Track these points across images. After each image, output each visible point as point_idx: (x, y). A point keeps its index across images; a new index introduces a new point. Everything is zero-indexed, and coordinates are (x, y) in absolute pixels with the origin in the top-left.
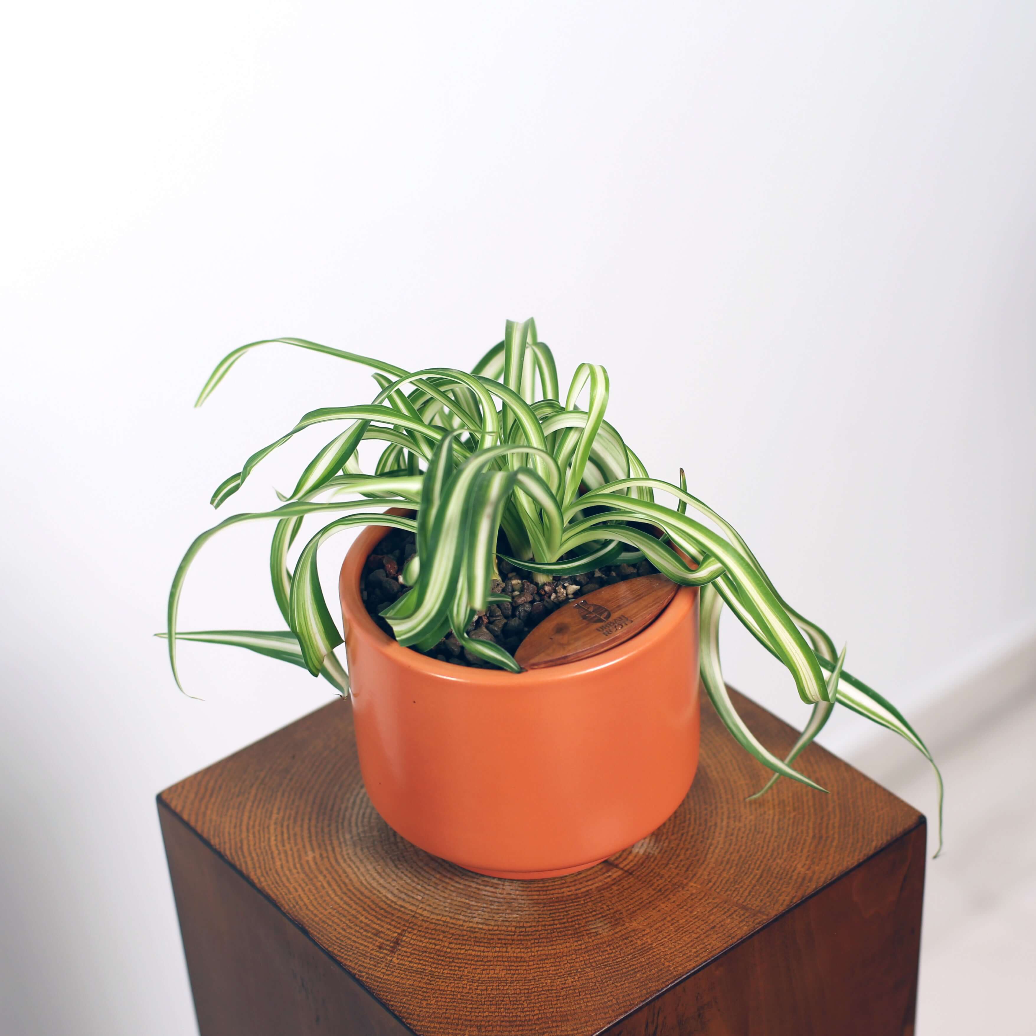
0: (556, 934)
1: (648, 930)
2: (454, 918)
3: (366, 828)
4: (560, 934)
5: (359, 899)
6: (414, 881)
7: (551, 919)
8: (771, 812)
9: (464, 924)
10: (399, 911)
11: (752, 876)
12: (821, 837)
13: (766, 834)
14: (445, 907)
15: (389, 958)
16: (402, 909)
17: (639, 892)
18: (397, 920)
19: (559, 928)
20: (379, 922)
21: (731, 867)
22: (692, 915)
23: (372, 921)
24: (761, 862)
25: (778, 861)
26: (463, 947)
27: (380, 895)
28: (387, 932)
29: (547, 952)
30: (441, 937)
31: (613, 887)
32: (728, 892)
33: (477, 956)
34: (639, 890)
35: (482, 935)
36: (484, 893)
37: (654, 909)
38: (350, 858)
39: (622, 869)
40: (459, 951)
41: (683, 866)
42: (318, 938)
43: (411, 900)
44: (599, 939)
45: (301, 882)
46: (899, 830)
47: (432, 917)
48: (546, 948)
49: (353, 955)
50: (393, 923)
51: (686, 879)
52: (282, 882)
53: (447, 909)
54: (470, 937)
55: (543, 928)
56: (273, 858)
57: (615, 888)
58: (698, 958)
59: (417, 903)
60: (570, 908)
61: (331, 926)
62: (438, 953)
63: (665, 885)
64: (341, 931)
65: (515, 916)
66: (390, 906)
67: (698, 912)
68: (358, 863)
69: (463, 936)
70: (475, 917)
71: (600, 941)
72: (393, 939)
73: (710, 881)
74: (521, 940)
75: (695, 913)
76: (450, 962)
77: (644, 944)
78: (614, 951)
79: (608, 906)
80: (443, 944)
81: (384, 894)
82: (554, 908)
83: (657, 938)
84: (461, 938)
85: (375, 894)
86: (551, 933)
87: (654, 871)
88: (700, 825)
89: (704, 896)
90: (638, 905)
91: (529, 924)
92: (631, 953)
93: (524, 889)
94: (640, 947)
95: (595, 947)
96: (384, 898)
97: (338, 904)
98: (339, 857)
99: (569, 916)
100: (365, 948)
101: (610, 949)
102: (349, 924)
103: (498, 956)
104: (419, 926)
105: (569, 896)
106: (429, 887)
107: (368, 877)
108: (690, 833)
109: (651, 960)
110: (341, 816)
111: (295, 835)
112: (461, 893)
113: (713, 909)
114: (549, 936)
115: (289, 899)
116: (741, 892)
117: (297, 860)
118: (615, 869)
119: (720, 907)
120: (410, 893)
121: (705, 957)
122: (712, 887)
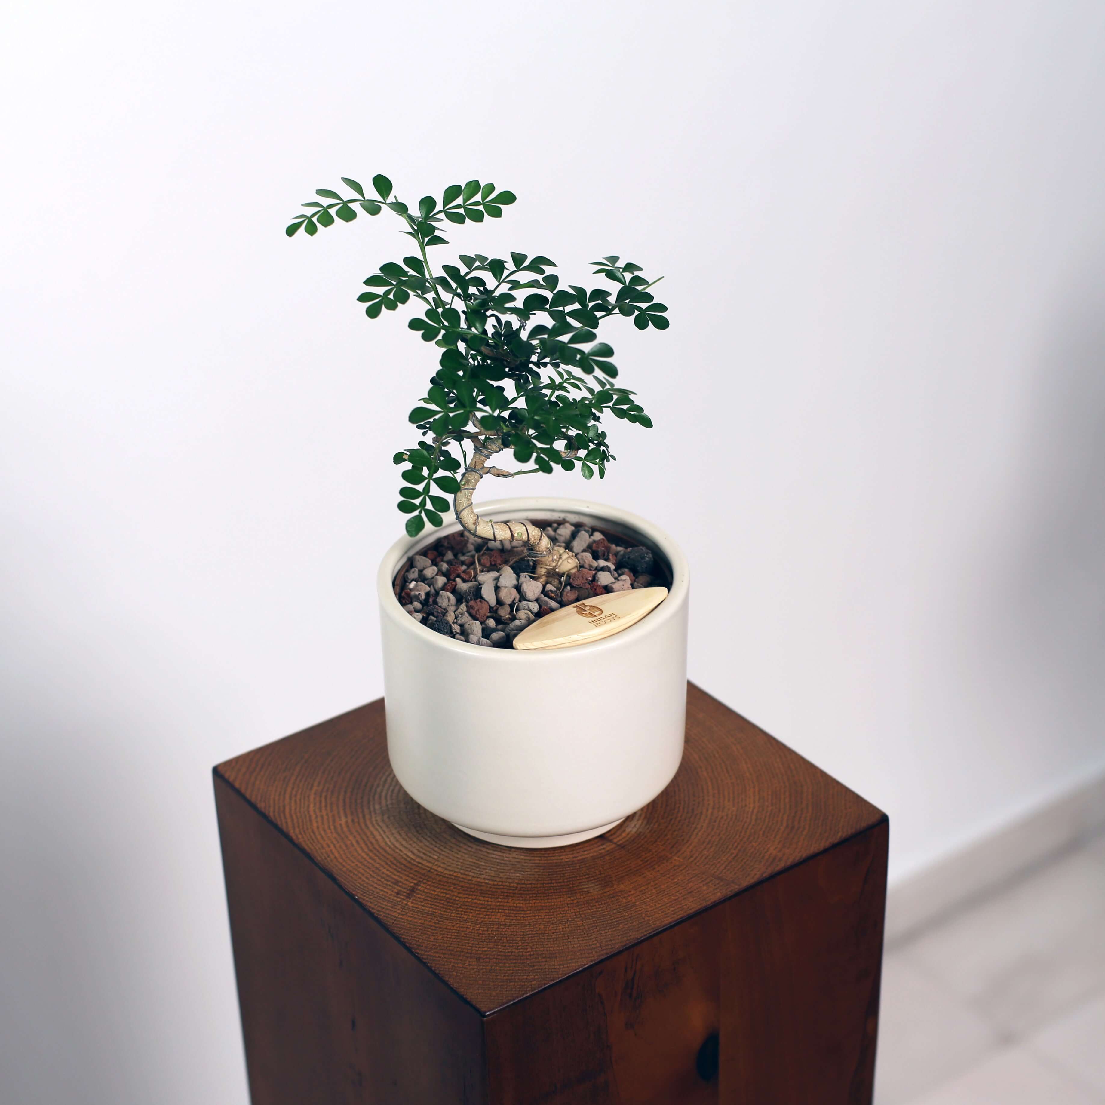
0: (553, 891)
1: (633, 892)
2: (465, 874)
3: (394, 801)
4: (555, 891)
5: (383, 855)
6: (432, 844)
7: (549, 879)
8: (752, 806)
9: (473, 879)
10: (417, 866)
11: (729, 854)
12: (793, 827)
13: (746, 822)
14: (457, 865)
15: (405, 902)
16: (420, 865)
17: (628, 862)
18: (414, 873)
19: (556, 886)
20: (398, 874)
21: (711, 847)
22: (672, 882)
23: (393, 873)
24: (738, 844)
25: (754, 844)
26: (470, 897)
27: (401, 854)
28: (406, 882)
29: (543, 905)
30: (452, 888)
31: (606, 857)
32: (706, 866)
33: (482, 904)
34: (628, 860)
35: (488, 889)
36: (493, 856)
37: (639, 876)
38: (378, 824)
39: (615, 843)
40: (466, 900)
41: (669, 844)
42: (345, 884)
43: (428, 858)
44: (589, 896)
45: (334, 840)
46: (863, 824)
47: (445, 872)
48: (543, 901)
49: (374, 898)
50: (411, 875)
51: (671, 854)
52: (317, 839)
53: (459, 867)
54: (477, 889)
55: (541, 885)
56: (310, 821)
57: (607, 858)
58: (675, 916)
59: (433, 861)
60: (567, 872)
61: (356, 875)
62: (448, 900)
63: (652, 858)
64: (365, 879)
65: (518, 875)
66: (409, 862)
67: (678, 880)
68: (385, 828)
69: (471, 888)
70: (483, 874)
71: (591, 898)
72: (408, 888)
73: (692, 857)
74: (521, 894)
75: (676, 880)
76: (458, 908)
77: (629, 902)
78: (602, 906)
79: (600, 871)
80: (453, 894)
81: (405, 852)
82: (552, 870)
83: (640, 898)
84: (469, 890)
85: (397, 852)
86: (548, 890)
87: (644, 846)
88: (688, 813)
89: (685, 868)
90: (626, 872)
91: (529, 882)
92: (616, 909)
93: (528, 855)
94: (625, 905)
95: (586, 902)
96: (405, 856)
97: (364, 859)
98: (368, 822)
99: (565, 878)
100: (385, 894)
101: (599, 905)
102: (372, 874)
103: (500, 905)
104: (433, 879)
105: (567, 862)
106: (445, 850)
107: (392, 839)
108: (678, 819)
109: (633, 915)
110: (373, 791)
111: (331, 804)
112: (472, 855)
113: (691, 878)
114: (546, 892)
115: (322, 853)
116: (718, 866)
117: (331, 823)
118: (609, 843)
119: (699, 877)
120: (428, 853)
121: (681, 914)
122: (692, 861)
